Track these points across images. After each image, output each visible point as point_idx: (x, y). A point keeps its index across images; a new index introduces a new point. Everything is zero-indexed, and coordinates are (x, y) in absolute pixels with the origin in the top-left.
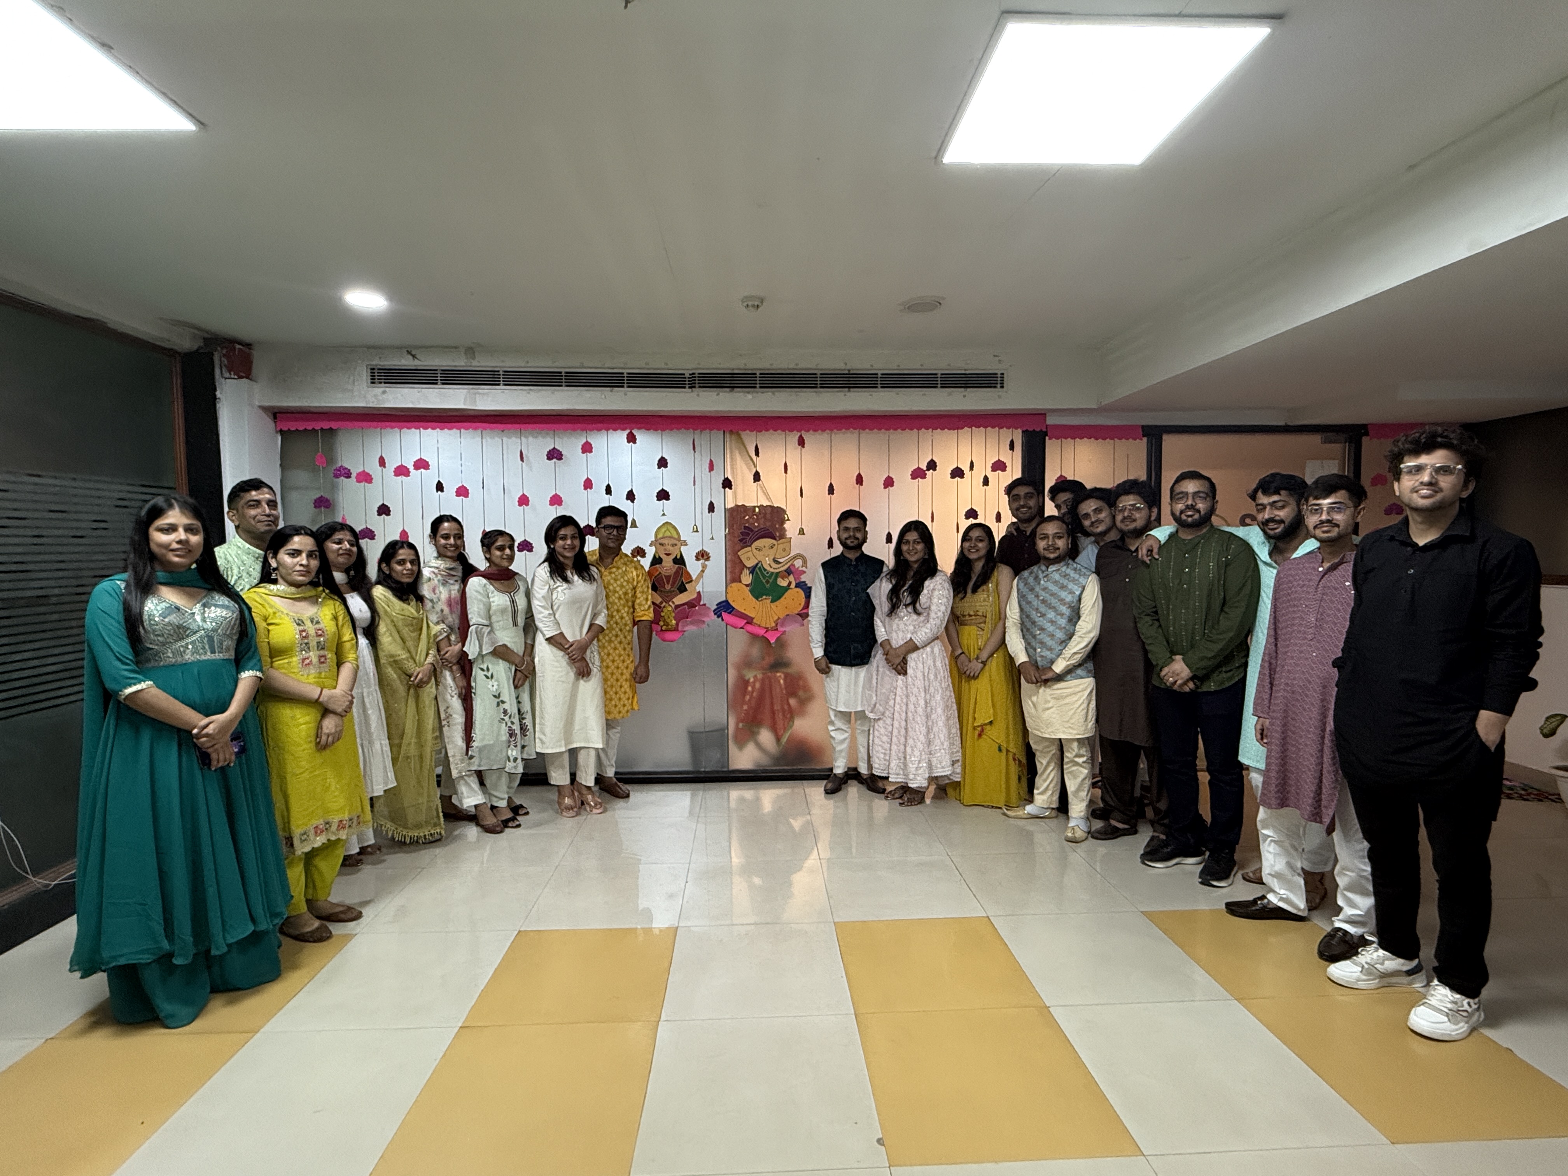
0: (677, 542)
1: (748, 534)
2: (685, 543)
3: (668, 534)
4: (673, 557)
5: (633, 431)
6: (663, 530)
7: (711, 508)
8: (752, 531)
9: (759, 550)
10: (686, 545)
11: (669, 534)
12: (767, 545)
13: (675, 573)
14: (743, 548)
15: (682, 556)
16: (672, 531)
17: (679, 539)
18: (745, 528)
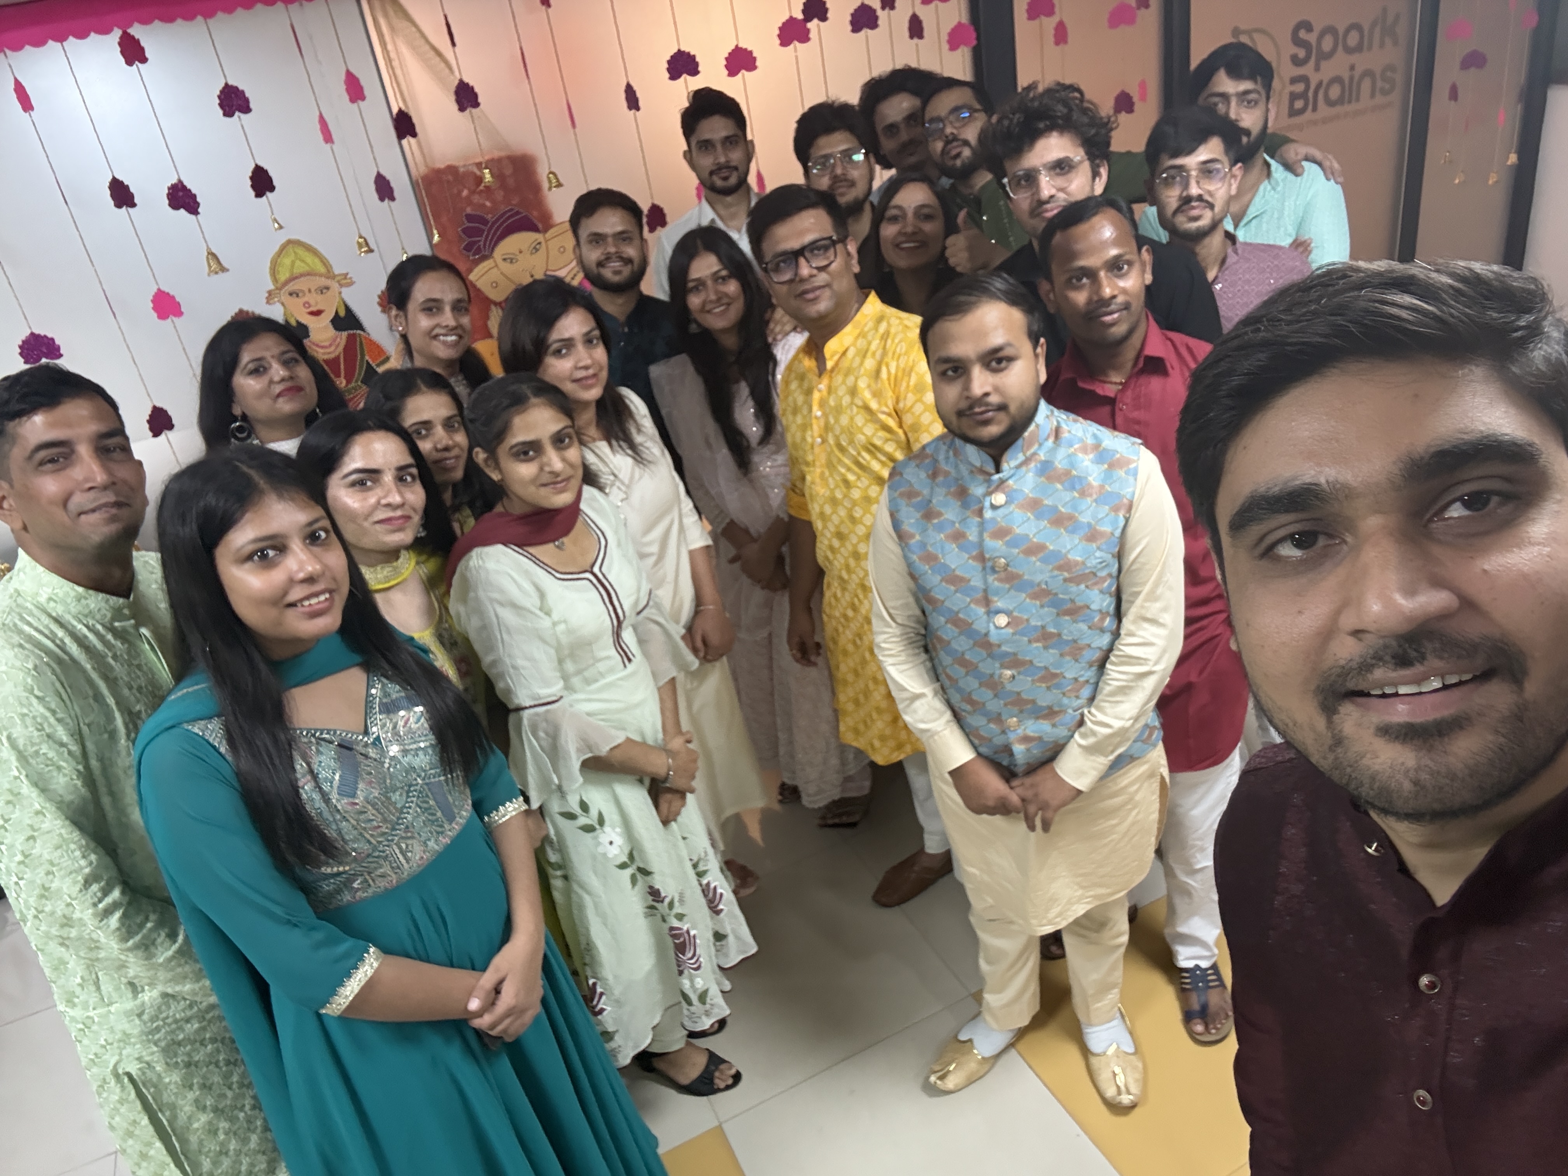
0: (328, 282)
1: (479, 232)
2: (345, 280)
3: (300, 268)
4: (329, 315)
5: (132, 31)
6: (287, 261)
7: (384, 189)
8: (484, 222)
9: (511, 261)
10: (351, 284)
11: (306, 269)
12: (524, 247)
13: (346, 349)
14: (477, 263)
15: (348, 310)
16: (309, 258)
17: (330, 274)
18: (469, 218)
